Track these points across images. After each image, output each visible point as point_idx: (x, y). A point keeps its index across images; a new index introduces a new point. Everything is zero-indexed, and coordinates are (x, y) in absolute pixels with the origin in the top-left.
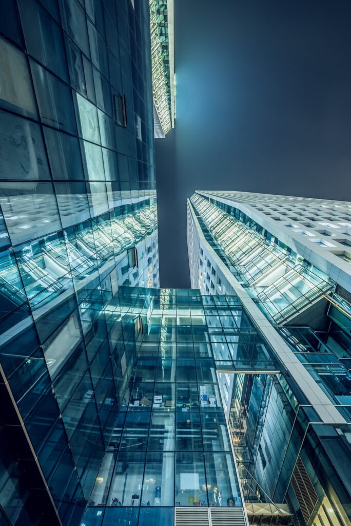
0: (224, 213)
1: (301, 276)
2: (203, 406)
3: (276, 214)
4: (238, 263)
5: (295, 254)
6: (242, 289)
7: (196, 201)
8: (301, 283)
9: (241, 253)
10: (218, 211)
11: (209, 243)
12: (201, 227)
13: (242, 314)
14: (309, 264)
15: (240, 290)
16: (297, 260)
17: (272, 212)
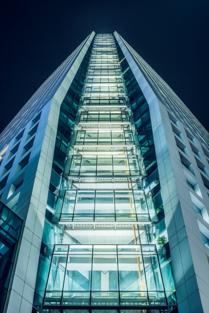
0: (124, 95)
1: (142, 265)
3: (189, 155)
4: (76, 179)
5: (162, 228)
6: (42, 219)
7: (102, 46)
8: (134, 275)
9: (93, 168)
10: (119, 85)
11: (61, 115)
12: (72, 84)
13: (6, 254)
14: (168, 255)
15: (36, 217)
16: (157, 238)
17: (188, 149)
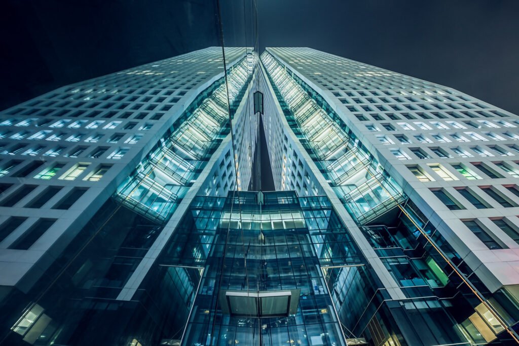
0: (304, 92)
2: (316, 294)
4: (324, 158)
7: (269, 65)
11: (293, 130)
13: (332, 213)
15: (328, 190)
16: (378, 168)
